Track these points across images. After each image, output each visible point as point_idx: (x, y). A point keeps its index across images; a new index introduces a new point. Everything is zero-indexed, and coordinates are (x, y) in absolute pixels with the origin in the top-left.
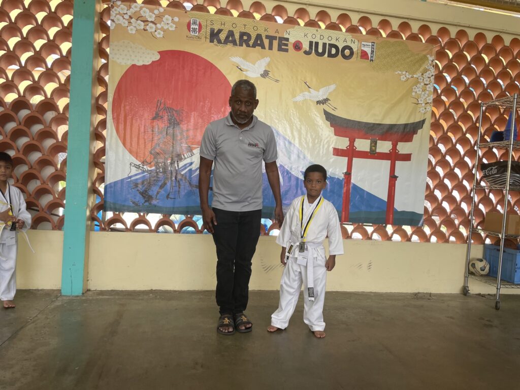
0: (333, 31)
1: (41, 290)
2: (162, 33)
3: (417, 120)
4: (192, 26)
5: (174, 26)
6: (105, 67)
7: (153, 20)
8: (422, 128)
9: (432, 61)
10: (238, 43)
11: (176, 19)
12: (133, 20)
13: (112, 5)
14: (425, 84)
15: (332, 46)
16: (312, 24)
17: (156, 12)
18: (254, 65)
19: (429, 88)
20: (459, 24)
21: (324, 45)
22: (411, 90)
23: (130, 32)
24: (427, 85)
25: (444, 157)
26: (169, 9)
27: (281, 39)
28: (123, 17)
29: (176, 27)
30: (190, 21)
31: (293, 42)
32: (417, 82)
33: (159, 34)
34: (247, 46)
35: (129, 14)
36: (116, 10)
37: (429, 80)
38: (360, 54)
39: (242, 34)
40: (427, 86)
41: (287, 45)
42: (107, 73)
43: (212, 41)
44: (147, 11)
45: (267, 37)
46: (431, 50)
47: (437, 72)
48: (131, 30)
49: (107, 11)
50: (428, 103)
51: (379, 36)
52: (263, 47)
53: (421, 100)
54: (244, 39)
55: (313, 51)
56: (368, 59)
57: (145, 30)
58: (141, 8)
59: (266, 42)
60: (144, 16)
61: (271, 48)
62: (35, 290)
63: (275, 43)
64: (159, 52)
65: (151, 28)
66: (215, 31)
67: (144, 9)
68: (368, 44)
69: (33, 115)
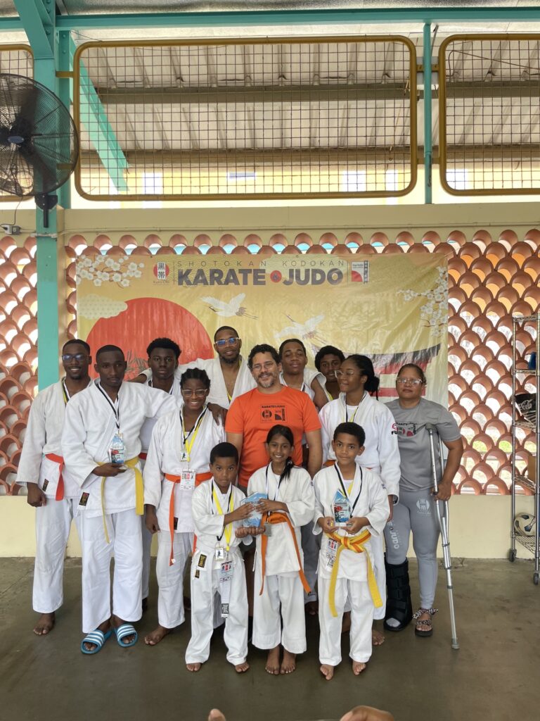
0: (317, 255)
1: (23, 558)
2: (128, 281)
3: (430, 345)
4: (159, 271)
5: (140, 273)
6: (73, 323)
7: (118, 269)
8: (437, 354)
9: (444, 274)
10: (209, 282)
11: (142, 265)
12: (98, 273)
13: (76, 260)
14: (437, 302)
15: (315, 271)
16: (290, 249)
17: (121, 261)
18: (228, 303)
19: (443, 305)
20: (475, 224)
21: (307, 271)
22: (417, 312)
23: (96, 285)
24: (439, 302)
25: (469, 388)
26: (132, 256)
27: (256, 271)
28: (88, 271)
29: (142, 274)
30: (156, 265)
31: (270, 273)
32: (426, 300)
33: (125, 283)
34: (219, 284)
35: (94, 267)
36: (81, 265)
37: (441, 296)
38: (350, 277)
39: (213, 272)
40: (440, 304)
41: (263, 277)
42: (75, 329)
43: (180, 283)
44: (112, 261)
45: (240, 271)
46: (442, 260)
47: (452, 286)
48: (97, 282)
49: (72, 265)
50: (443, 324)
51: (373, 252)
52: (237, 283)
53: (433, 322)
54: (216, 276)
55: (295, 280)
56: (361, 280)
57: (111, 281)
58: (106, 259)
59: (240, 277)
60: (108, 265)
61: (245, 282)
62: (17, 558)
63: (250, 277)
64: (126, 302)
65: (117, 278)
66: (184, 273)
67: (109, 259)
68: (360, 263)
69: (8, 379)
